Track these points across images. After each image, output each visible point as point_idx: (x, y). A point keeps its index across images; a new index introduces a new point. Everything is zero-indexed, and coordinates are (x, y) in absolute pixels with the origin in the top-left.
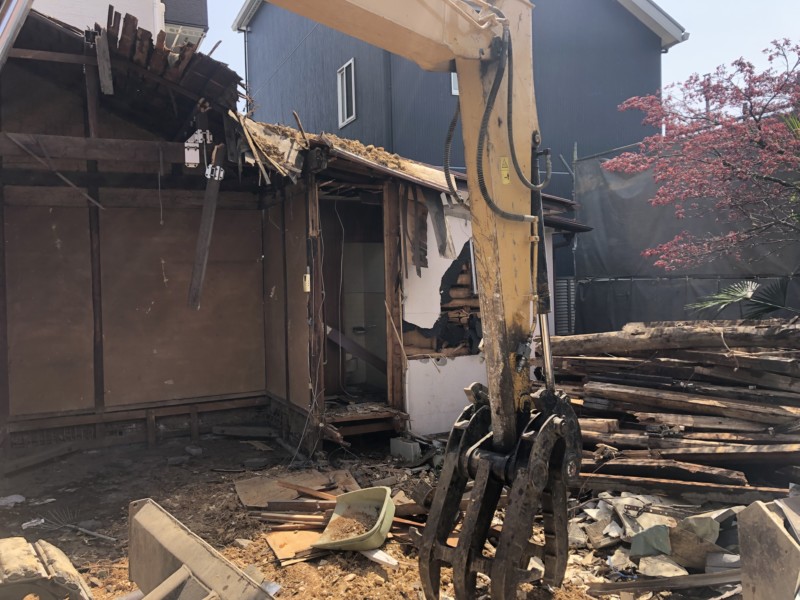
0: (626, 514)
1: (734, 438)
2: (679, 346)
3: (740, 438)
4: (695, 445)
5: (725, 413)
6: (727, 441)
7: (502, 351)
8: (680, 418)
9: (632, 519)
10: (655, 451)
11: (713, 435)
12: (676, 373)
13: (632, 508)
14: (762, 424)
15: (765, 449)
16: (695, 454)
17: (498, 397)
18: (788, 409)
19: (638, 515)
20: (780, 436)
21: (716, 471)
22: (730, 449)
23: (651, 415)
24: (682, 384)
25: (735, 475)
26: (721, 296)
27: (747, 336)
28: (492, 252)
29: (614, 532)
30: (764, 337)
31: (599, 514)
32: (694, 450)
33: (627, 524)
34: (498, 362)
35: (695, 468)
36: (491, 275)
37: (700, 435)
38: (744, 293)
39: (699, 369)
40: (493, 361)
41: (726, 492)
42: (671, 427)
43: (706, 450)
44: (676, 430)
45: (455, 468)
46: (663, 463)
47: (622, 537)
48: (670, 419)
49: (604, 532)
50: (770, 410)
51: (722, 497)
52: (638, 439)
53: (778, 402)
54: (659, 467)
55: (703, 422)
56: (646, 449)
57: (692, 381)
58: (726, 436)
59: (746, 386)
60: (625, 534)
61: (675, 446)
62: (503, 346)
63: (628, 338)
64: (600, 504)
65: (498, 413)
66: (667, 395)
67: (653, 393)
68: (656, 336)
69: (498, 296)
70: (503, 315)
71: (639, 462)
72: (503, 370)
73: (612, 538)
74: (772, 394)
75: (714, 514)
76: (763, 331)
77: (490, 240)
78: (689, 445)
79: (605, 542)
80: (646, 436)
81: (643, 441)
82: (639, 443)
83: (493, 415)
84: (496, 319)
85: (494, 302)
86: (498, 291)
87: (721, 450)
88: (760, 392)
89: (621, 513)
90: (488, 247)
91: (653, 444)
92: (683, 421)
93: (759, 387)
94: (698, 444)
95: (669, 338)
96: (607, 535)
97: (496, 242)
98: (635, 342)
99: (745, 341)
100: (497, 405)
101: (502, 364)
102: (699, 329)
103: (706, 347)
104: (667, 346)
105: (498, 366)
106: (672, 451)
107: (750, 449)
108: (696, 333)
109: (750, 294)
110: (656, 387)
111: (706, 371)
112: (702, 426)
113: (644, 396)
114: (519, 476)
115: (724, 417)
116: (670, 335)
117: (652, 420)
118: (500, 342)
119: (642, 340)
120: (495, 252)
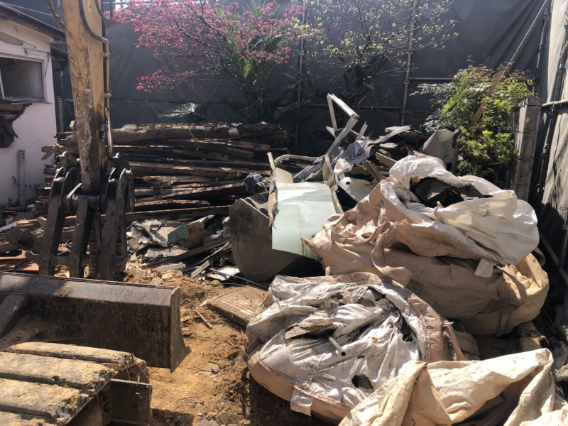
0: (151, 230)
1: (199, 185)
2: (164, 137)
3: (202, 185)
4: (180, 191)
5: (193, 173)
6: (196, 188)
7: (91, 129)
8: (169, 178)
9: (154, 232)
10: (159, 197)
11: (188, 185)
12: (164, 153)
13: (154, 226)
14: (210, 177)
15: (216, 188)
16: (182, 195)
17: (87, 159)
18: (223, 168)
19: (159, 229)
20: (221, 182)
21: (194, 202)
22: (199, 190)
23: (153, 177)
24: (168, 159)
25: (203, 202)
26: (177, 111)
27: (201, 131)
28: (84, 59)
29: (145, 241)
30: (209, 132)
31: (133, 234)
32: (180, 193)
33: (152, 235)
34: (88, 136)
35: (183, 202)
36: (82, 76)
37: (181, 186)
38: (190, 110)
39: (176, 151)
40: (84, 136)
41: (201, 211)
42: (166, 183)
43: (187, 192)
44: (169, 184)
45: (59, 208)
46: (165, 202)
47: (151, 243)
48: (164, 179)
49: (139, 242)
50: (215, 170)
51: (199, 213)
52: (147, 192)
53: (218, 166)
54: (164, 204)
55: (182, 179)
56: (153, 196)
57: (172, 157)
58: (195, 185)
59: (201, 159)
60: (152, 240)
61: (170, 193)
62: (91, 125)
63: (132, 132)
64: (132, 228)
65: (86, 170)
66: (160, 166)
67: (152, 165)
68: (151, 131)
69: (89, 91)
70: (92, 104)
71: (152, 203)
72: (92, 142)
73: (145, 244)
74: (214, 162)
75: (201, 220)
76: (208, 129)
77: (82, 51)
78: (177, 191)
79: (141, 247)
80: (151, 189)
81: (150, 192)
82: (148, 194)
83: (83, 171)
84: (86, 107)
85: (85, 95)
86: (88, 88)
87: (194, 191)
88: (208, 162)
89: (148, 230)
90: (81, 56)
91: (156, 194)
92: (171, 180)
93: (207, 159)
94: (181, 190)
95: (158, 132)
96: (141, 243)
97: (87, 53)
98: (138, 134)
99: (200, 134)
100: (86, 165)
101: (91, 137)
102: (175, 127)
103: (179, 138)
104: (157, 137)
105: (88, 139)
106: (168, 196)
107: (209, 189)
108: (174, 129)
109: (193, 111)
110: (152, 162)
111: (179, 152)
112: (182, 181)
113: (146, 167)
114: (110, 205)
115: (192, 175)
116: (159, 131)
117: (154, 180)
118: (89, 122)
119: (142, 134)
120: (86, 59)
